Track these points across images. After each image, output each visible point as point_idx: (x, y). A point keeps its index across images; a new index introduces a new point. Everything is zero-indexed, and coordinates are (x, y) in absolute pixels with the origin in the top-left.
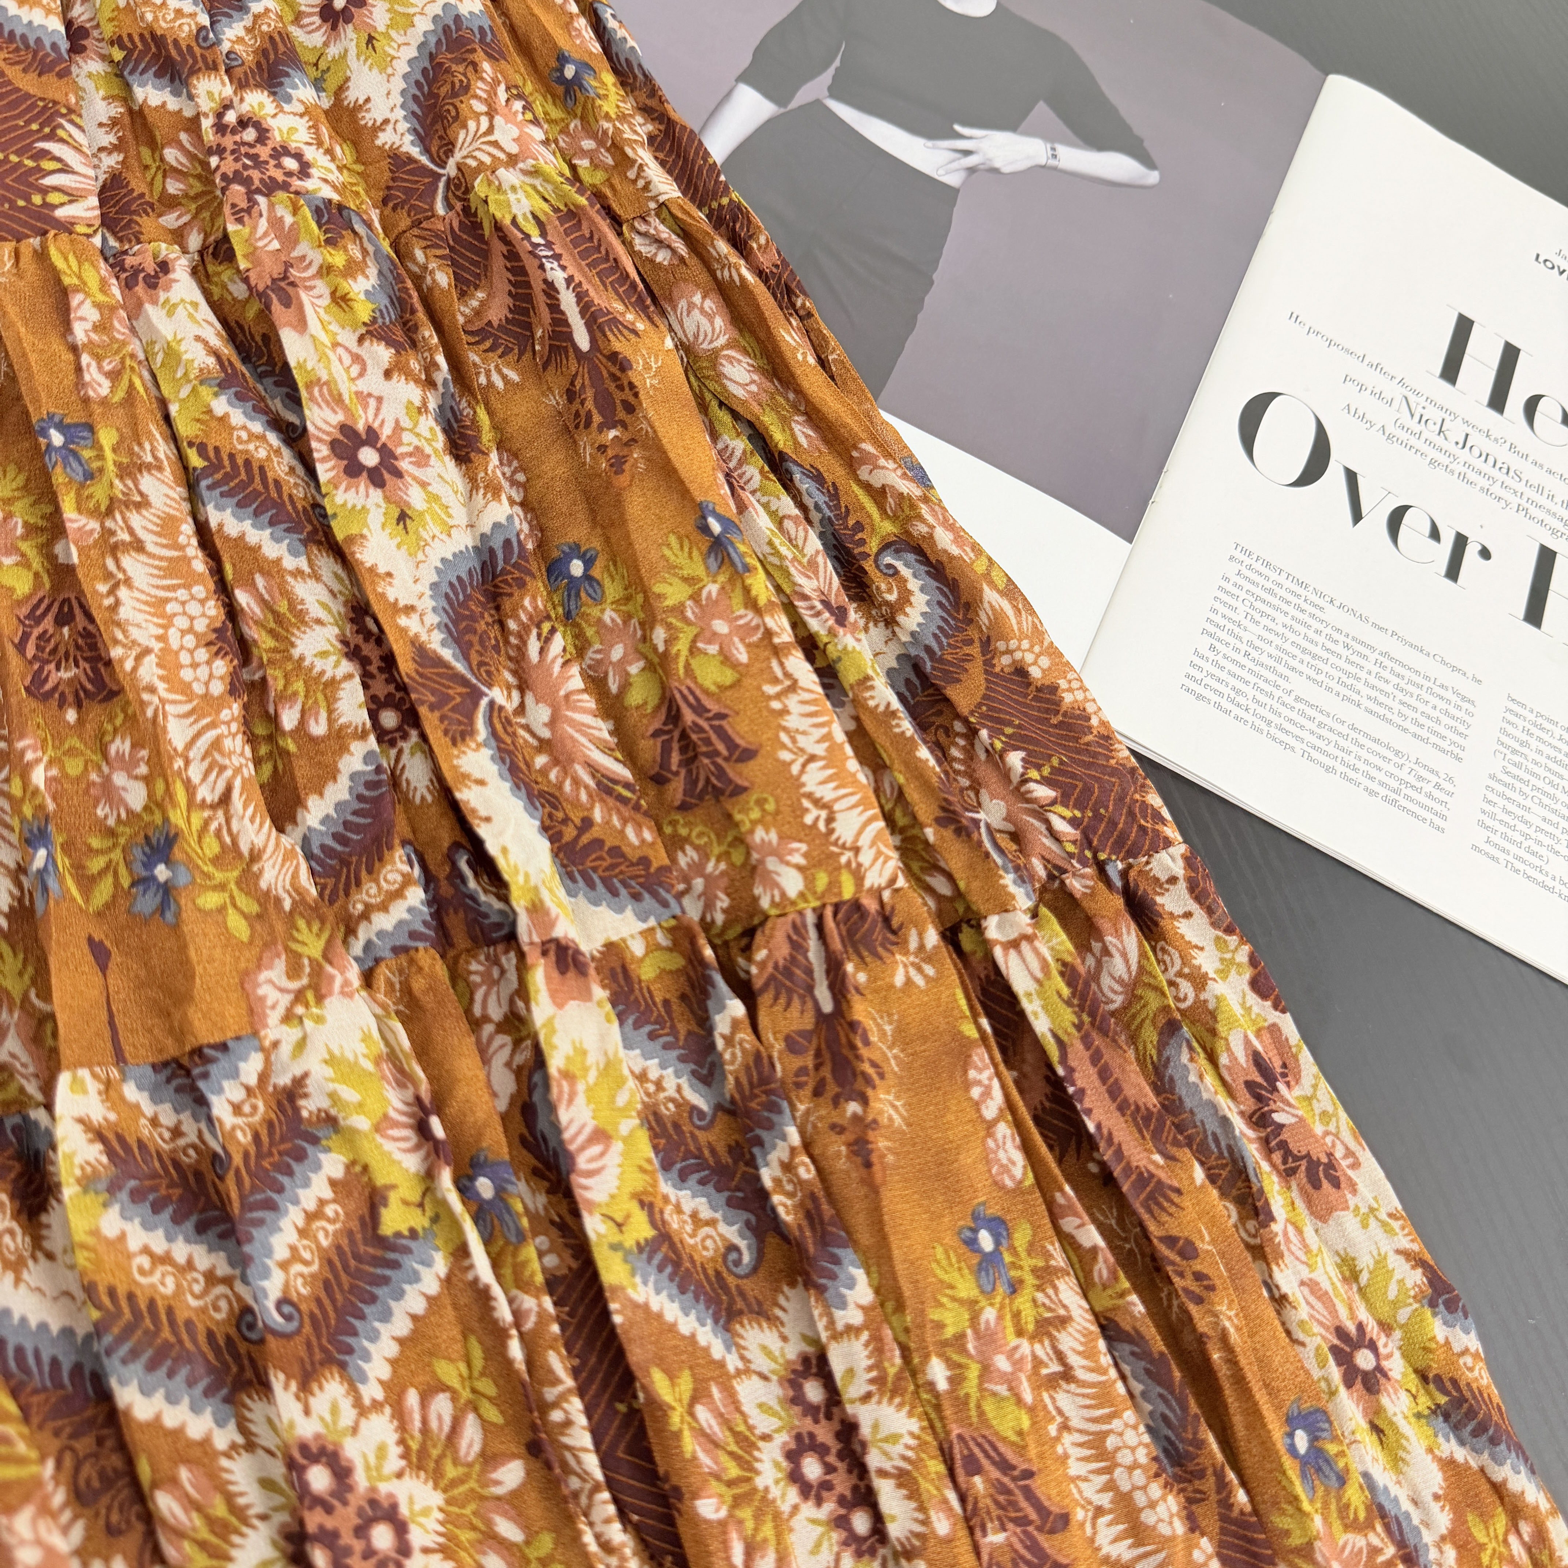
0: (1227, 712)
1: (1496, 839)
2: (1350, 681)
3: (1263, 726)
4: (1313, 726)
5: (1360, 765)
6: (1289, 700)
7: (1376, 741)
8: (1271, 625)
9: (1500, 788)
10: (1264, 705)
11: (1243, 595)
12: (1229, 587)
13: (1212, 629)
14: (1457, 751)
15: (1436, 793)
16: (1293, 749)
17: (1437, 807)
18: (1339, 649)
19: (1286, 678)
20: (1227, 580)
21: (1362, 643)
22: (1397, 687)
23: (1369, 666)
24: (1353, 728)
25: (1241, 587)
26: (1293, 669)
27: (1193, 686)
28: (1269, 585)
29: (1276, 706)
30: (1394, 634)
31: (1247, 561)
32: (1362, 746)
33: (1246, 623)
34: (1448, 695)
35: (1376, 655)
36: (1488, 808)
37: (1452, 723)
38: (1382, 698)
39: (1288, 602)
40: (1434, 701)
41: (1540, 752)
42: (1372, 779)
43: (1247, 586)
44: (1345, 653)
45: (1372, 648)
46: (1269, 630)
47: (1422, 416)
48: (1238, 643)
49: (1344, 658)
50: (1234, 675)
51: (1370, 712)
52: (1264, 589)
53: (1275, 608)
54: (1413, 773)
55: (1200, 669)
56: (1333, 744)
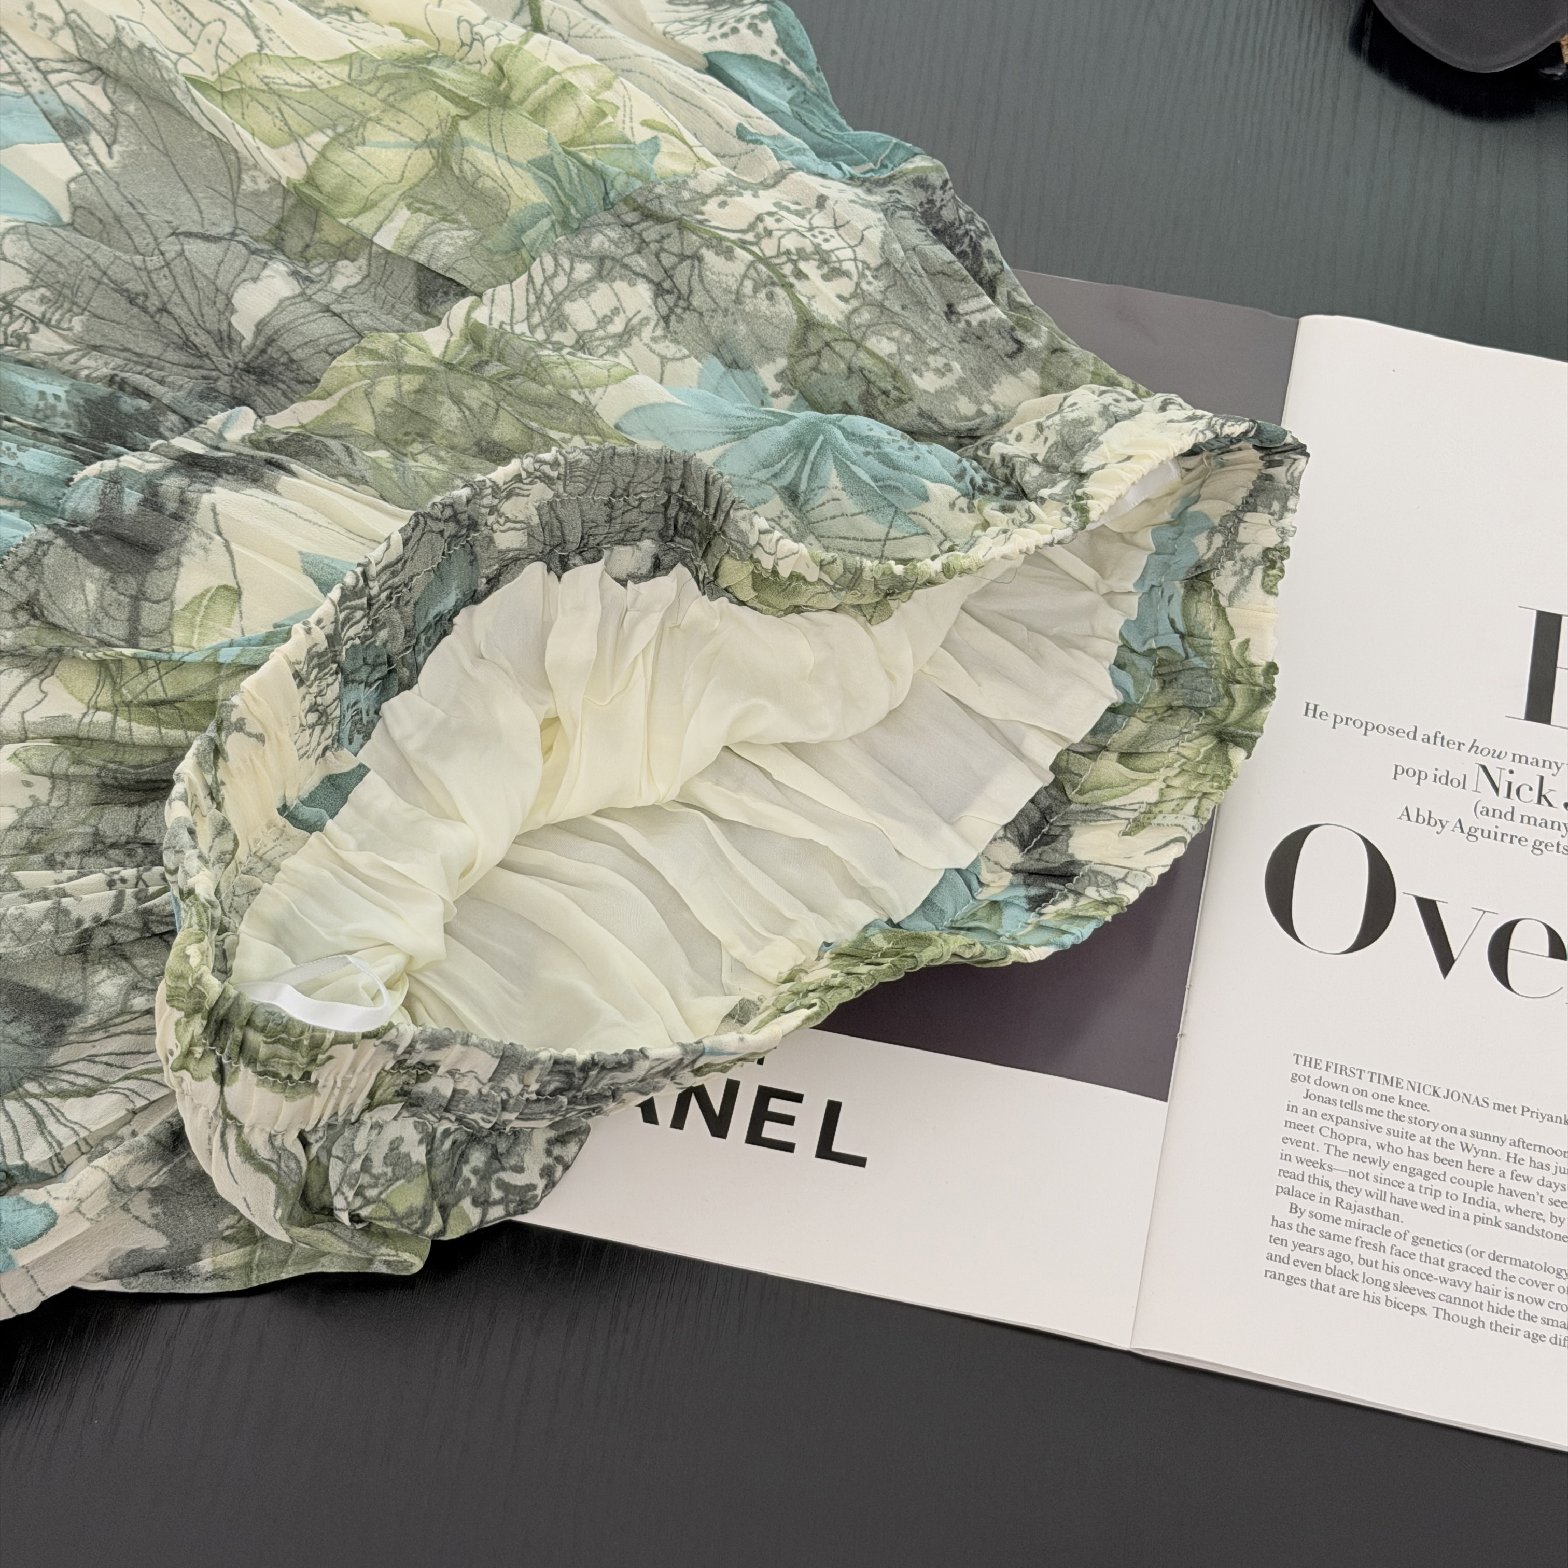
0: (1330, 1289)
2: (1477, 1196)
3: (1379, 1292)
4: (1443, 1272)
5: (1515, 1306)
6: (1405, 1246)
7: (1528, 1265)
8: (1362, 1151)
10: (1373, 1264)
11: (1318, 1122)
13: (1288, 1183)
16: (1422, 1311)
18: (1457, 1154)
19: (1396, 1218)
20: (1293, 1109)
21: (1485, 1137)
23: (1499, 1165)
24: (1496, 1257)
25: (1313, 1114)
26: (1403, 1202)
27: (1278, 1268)
28: (1348, 1097)
29: (1390, 1259)
30: (1525, 1110)
31: (1315, 1074)
32: (1511, 1279)
33: (1329, 1160)
35: (1507, 1147)
38: (1525, 1205)
39: (1378, 1113)
42: (1532, 1319)
43: (1321, 1108)
44: (1465, 1157)
45: (1500, 1140)
46: (1362, 1159)
47: (1510, 784)
48: (1325, 1190)
49: (1465, 1165)
50: (1328, 1237)
51: (1515, 1228)
52: (1344, 1105)
53: (1364, 1126)
55: (1283, 1242)
56: (1473, 1288)
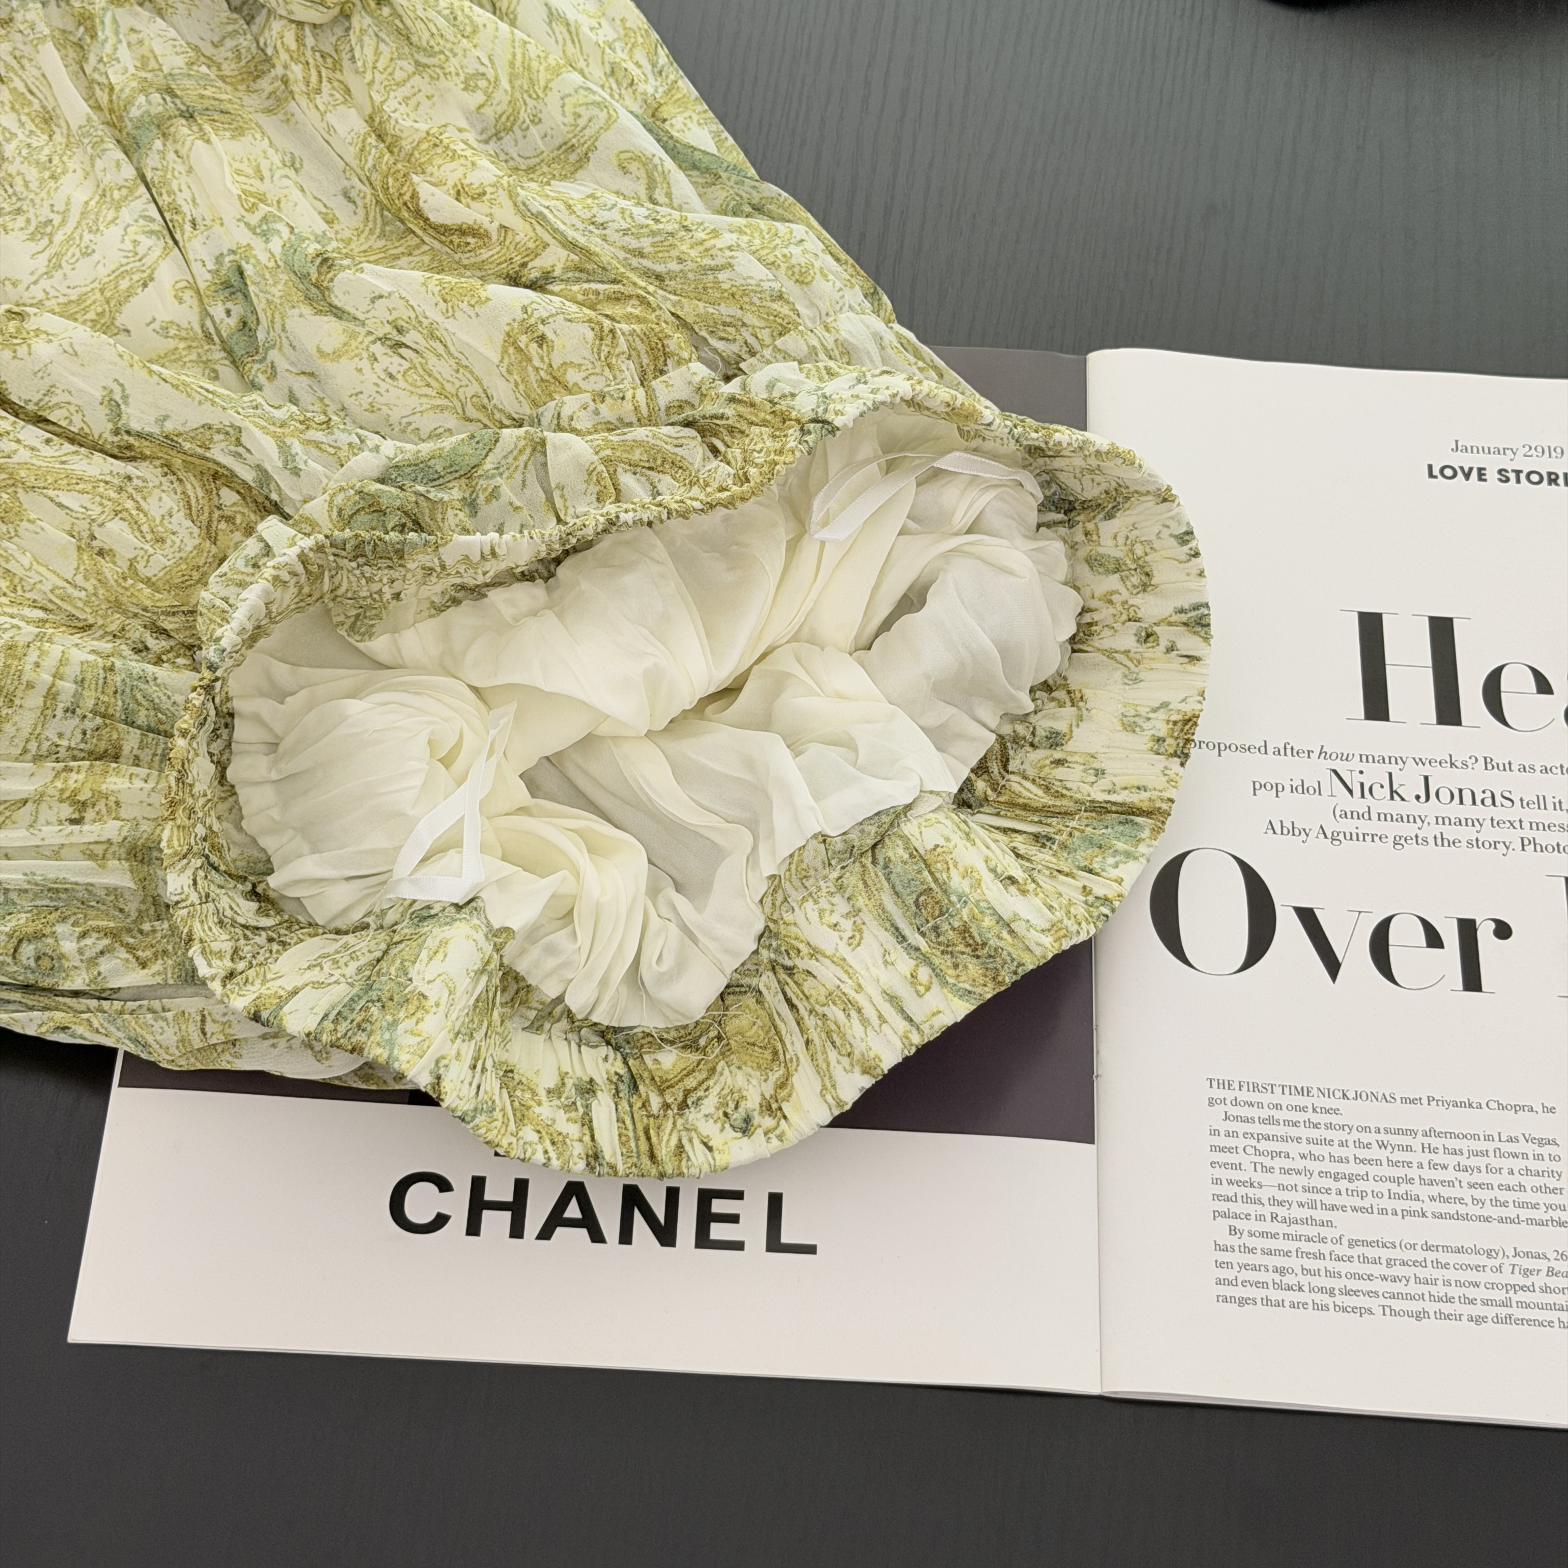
0: (1279, 1304)
4: (1381, 1270)
6: (1343, 1250)
7: (1459, 1250)
8: (1287, 1164)
10: (1316, 1273)
11: (1241, 1142)
12: (1222, 1141)
13: (1223, 1206)
14: (1556, 1214)
15: (1553, 1282)
16: (1370, 1311)
17: (1559, 1299)
18: (1375, 1153)
19: (1329, 1224)
20: (1215, 1132)
21: (1398, 1132)
22: (1459, 1168)
23: (1416, 1157)
24: (1428, 1248)
25: (1234, 1135)
26: (1333, 1208)
27: (1229, 1291)
28: (1265, 1113)
29: (1331, 1265)
30: (1430, 1099)
31: (1229, 1095)
32: (1446, 1266)
33: (1258, 1177)
34: (1521, 1147)
35: (1420, 1139)
37: (1539, 1181)
38: (1446, 1192)
39: (1295, 1124)
40: (1508, 1163)
42: (1472, 1302)
43: (1241, 1128)
44: (1382, 1154)
45: (1412, 1133)
46: (1287, 1172)
47: (1362, 785)
48: (1258, 1207)
49: (1385, 1162)
50: (1269, 1253)
51: (1441, 1216)
52: (1262, 1121)
53: (1284, 1139)
54: (1517, 1269)
55: (1229, 1265)
56: (1412, 1280)
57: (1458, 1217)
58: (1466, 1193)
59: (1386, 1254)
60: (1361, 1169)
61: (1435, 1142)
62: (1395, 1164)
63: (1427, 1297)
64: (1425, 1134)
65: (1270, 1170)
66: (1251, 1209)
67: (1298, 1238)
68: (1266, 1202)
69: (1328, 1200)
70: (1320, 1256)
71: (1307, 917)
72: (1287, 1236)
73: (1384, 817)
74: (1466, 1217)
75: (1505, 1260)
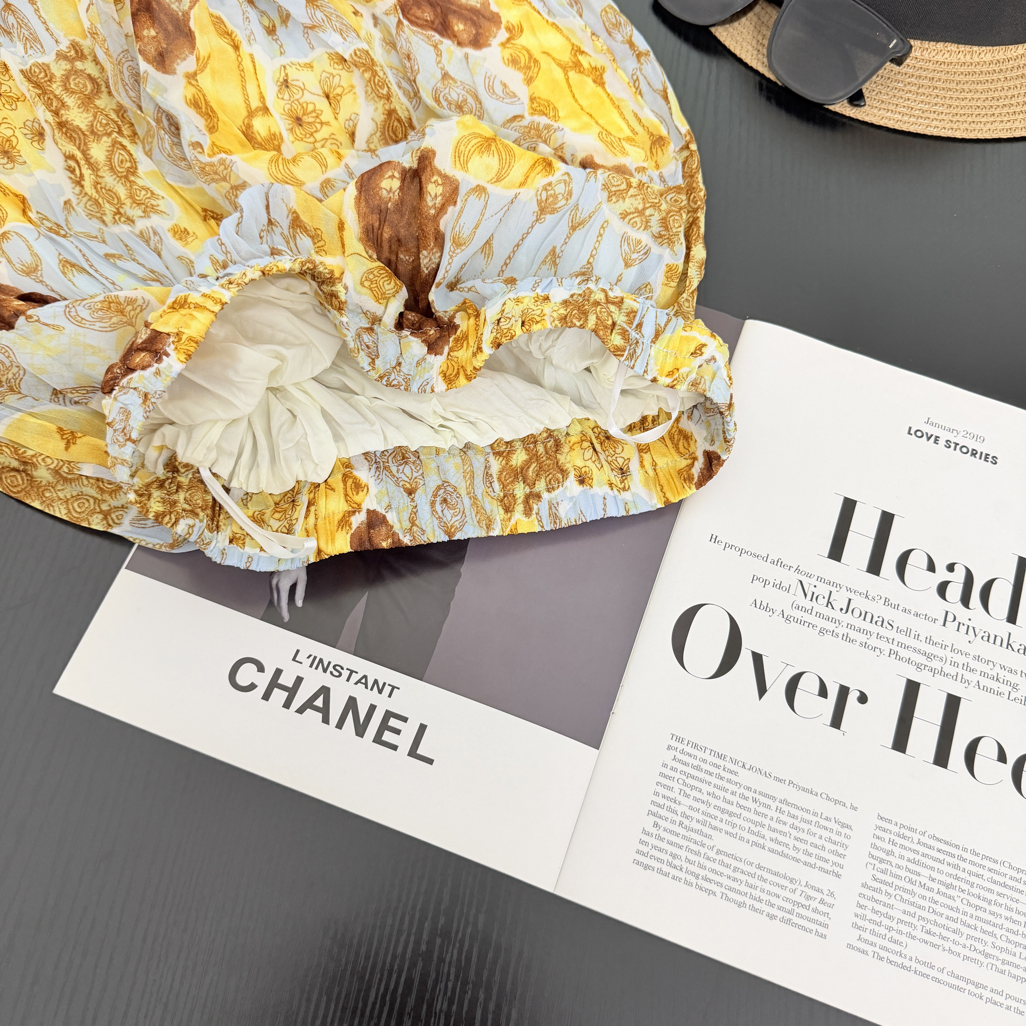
0: (667, 875)
1: (866, 936)
2: (756, 830)
3: (693, 880)
4: (729, 872)
5: (765, 897)
6: (712, 854)
7: (776, 874)
8: (698, 795)
9: (869, 893)
10: (692, 863)
11: (677, 775)
12: (668, 772)
13: (655, 809)
14: (836, 869)
15: (821, 908)
16: (714, 894)
17: (821, 918)
18: (749, 804)
19: (710, 837)
20: (665, 765)
21: (766, 795)
22: (793, 826)
23: (771, 813)
24: (759, 867)
25: (675, 770)
26: (715, 828)
27: (642, 859)
28: (696, 763)
29: (703, 861)
30: (791, 782)
31: (680, 746)
32: (765, 881)
33: (680, 798)
34: (832, 825)
35: (777, 803)
36: (859, 911)
37: (834, 847)
38: (781, 838)
39: (711, 774)
40: (820, 832)
41: (902, 857)
42: (772, 905)
43: (680, 767)
44: (752, 806)
45: (774, 798)
46: (696, 800)
47: (813, 593)
48: (674, 816)
49: (753, 811)
50: (671, 843)
51: (772, 851)
52: (693, 767)
53: (702, 781)
54: (804, 894)
55: (646, 844)
56: (744, 883)
57: (782, 854)
58: (791, 842)
59: (734, 863)
60: (738, 811)
61: (785, 808)
62: (757, 813)
63: (748, 895)
64: (781, 802)
65: (688, 796)
66: (669, 815)
67: (690, 840)
68: (679, 813)
69: (714, 823)
70: (698, 854)
71: (758, 659)
72: (684, 837)
73: (819, 615)
74: (786, 856)
75: (799, 887)
